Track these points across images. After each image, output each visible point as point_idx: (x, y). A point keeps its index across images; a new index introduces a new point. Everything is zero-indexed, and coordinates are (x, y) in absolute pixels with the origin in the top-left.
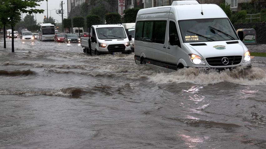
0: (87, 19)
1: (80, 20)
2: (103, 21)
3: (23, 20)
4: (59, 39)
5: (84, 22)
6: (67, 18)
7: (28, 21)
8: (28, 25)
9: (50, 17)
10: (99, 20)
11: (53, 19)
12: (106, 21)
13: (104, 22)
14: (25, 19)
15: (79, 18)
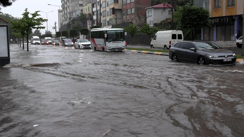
3: (34, 33)
6: (58, 31)
10: (77, 32)
15: (65, 31)
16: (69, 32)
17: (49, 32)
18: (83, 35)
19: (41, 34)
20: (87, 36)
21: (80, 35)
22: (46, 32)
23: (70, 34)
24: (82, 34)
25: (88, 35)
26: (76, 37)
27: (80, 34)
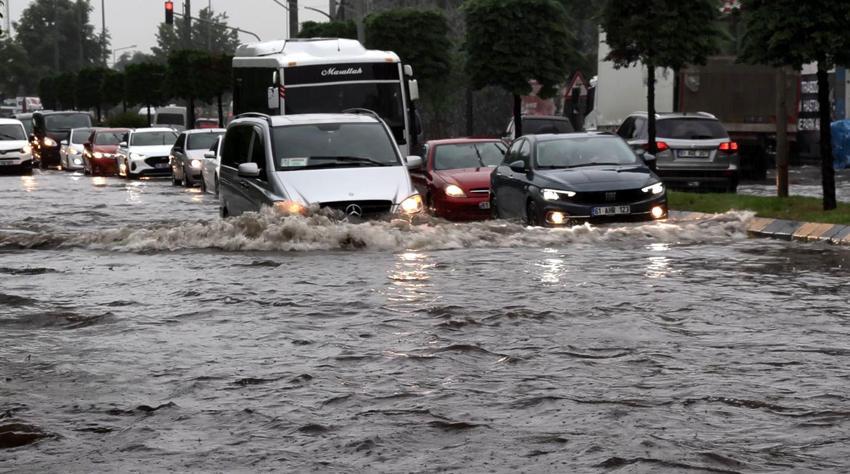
0: (469, 24)
1: (415, 32)
2: (588, 36)
3: (13, 34)
4: (453, 191)
5: (448, 45)
6: (326, 20)
7: (49, 40)
8: (46, 68)
9: (204, 13)
10: (556, 27)
11: (223, 27)
12: (609, 41)
13: (595, 44)
14: (23, 30)
15: (411, 18)
16: (459, 34)
17: (211, 27)
18: (637, 70)
19: (99, 48)
20: (692, 81)
21: (605, 68)
22: (165, 33)
23: (480, 48)
24: (622, 56)
25: (700, 60)
26: (547, 92)
27: (604, 50)
